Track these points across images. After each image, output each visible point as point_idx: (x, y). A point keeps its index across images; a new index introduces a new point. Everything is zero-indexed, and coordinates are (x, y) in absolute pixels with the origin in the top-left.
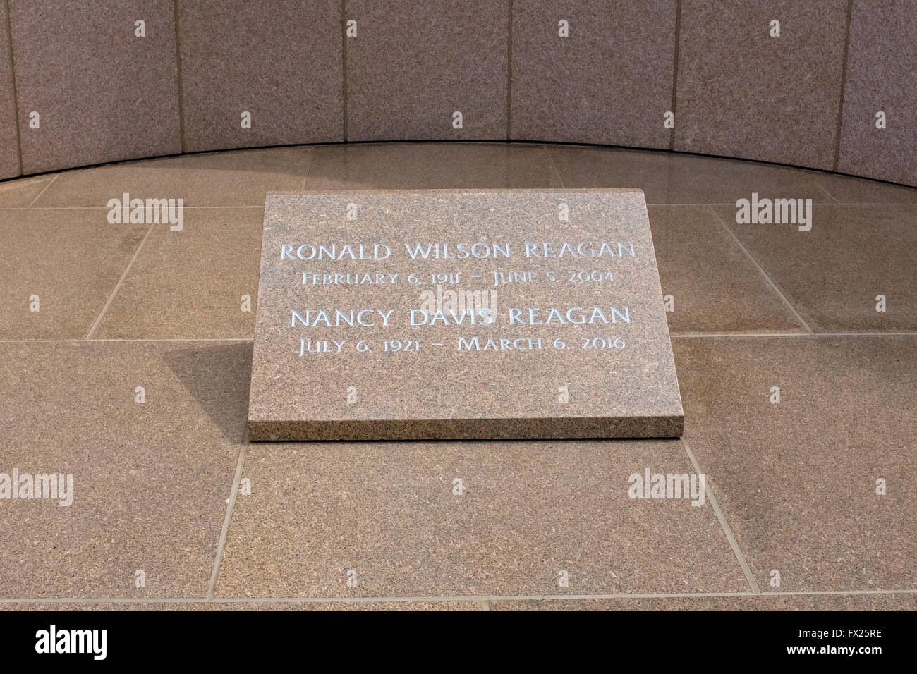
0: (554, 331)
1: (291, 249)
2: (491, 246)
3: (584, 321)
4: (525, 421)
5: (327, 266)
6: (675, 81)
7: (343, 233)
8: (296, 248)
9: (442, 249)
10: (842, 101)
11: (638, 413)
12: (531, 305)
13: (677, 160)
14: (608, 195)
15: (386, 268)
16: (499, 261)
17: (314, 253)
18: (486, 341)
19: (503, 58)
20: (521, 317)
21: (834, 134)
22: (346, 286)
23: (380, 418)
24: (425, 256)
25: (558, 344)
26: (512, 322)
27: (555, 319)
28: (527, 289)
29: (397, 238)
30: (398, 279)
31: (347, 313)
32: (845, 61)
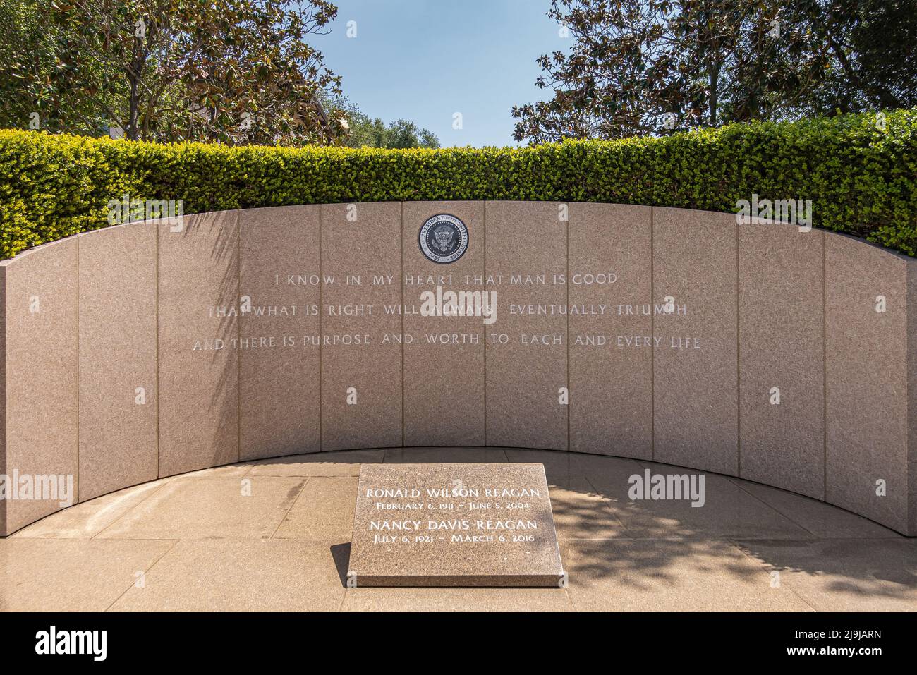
0: (499, 532)
1: (372, 492)
2: (469, 490)
3: (514, 528)
4: (484, 577)
5: (389, 500)
6: (569, 416)
7: (397, 484)
8: (374, 492)
9: (445, 492)
10: (653, 425)
11: (541, 573)
12: (488, 519)
13: (572, 456)
14: (526, 466)
16: (473, 498)
17: (383, 494)
18: (465, 537)
19: (482, 404)
20: (483, 525)
21: (651, 442)
22: (398, 510)
23: (413, 575)
24: (437, 496)
25: (501, 539)
26: (478, 528)
27: (500, 527)
28: (486, 511)
29: (423, 487)
30: (423, 507)
31: (398, 523)
32: (653, 404)
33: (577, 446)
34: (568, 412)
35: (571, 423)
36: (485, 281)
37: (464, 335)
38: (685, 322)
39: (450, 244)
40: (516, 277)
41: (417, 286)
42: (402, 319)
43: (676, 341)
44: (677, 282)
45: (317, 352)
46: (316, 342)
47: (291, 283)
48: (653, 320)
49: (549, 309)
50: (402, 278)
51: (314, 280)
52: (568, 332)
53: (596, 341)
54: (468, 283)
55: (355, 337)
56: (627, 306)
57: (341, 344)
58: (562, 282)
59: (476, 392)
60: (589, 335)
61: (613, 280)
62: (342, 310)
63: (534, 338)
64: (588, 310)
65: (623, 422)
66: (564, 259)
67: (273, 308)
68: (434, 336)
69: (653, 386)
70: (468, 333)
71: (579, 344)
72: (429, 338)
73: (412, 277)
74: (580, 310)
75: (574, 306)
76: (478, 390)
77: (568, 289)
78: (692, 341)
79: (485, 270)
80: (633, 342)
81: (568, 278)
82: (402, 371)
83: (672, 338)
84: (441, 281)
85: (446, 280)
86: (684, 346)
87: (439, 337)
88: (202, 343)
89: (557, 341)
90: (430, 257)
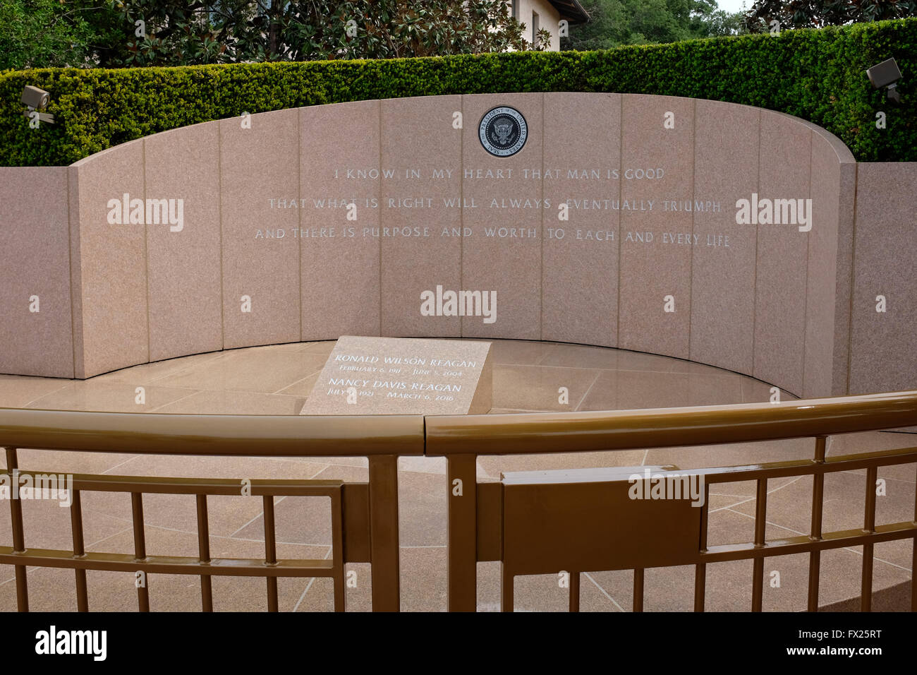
1: (341, 357)
3: (441, 389)
5: (351, 364)
6: (618, 312)
7: (363, 352)
8: (343, 356)
9: (398, 360)
13: (620, 352)
15: (374, 365)
16: (419, 366)
17: (349, 359)
18: (399, 394)
19: (539, 299)
20: (417, 387)
21: (688, 340)
22: (356, 371)
24: (391, 362)
25: (427, 397)
26: (413, 388)
27: (430, 388)
29: (383, 355)
30: (377, 370)
32: (691, 303)
33: (625, 344)
34: (618, 310)
35: (621, 320)
36: (543, 174)
37: (522, 229)
38: (719, 220)
39: (509, 137)
40: (572, 171)
41: (476, 179)
42: (462, 212)
43: (711, 238)
44: (713, 178)
45: (377, 242)
46: (376, 233)
47: (350, 177)
48: (693, 217)
49: (603, 205)
50: (462, 171)
51: (374, 174)
52: (620, 228)
53: (644, 238)
54: (526, 177)
55: (415, 230)
56: (672, 202)
57: (400, 235)
58: (615, 176)
59: (533, 286)
60: (638, 231)
61: (660, 174)
62: (402, 202)
63: (589, 234)
64: (638, 205)
65: (665, 320)
66: (618, 153)
67: (333, 201)
68: (493, 229)
69: (691, 284)
70: (526, 227)
71: (629, 239)
72: (488, 231)
73: (472, 171)
74: (631, 205)
75: (626, 201)
76: (535, 285)
77: (621, 184)
78: (723, 239)
79: (543, 164)
80: (677, 239)
81: (621, 172)
82: (461, 263)
83: (708, 237)
84: (500, 174)
85: (505, 174)
86: (717, 244)
87: (497, 231)
88: (264, 232)
89: (609, 237)
90: (490, 150)
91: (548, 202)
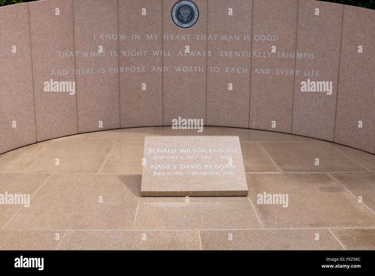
0: (216, 170)
1: (151, 150)
2: (201, 149)
3: (224, 168)
4: (209, 192)
5: (160, 154)
6: (249, 110)
7: (164, 146)
8: (152, 150)
9: (189, 150)
10: (292, 115)
11: (237, 190)
12: (211, 164)
13: (250, 131)
14: (230, 137)
15: (175, 155)
16: (203, 153)
17: (157, 151)
18: (199, 172)
19: (205, 104)
20: (208, 167)
21: (291, 124)
22: (165, 159)
23: (173, 191)
24: (185, 152)
25: (217, 173)
26: (206, 168)
27: (217, 167)
28: (210, 160)
29: (178, 147)
30: (178, 157)
31: (165, 165)
32: (293, 105)
33: (253, 126)
34: (249, 109)
35: (251, 114)
36: (207, 38)
37: (196, 67)
38: (312, 62)
39: (188, 17)
40: (224, 36)
41: (170, 40)
42: (162, 58)
43: (307, 72)
44: (309, 41)
45: (117, 76)
46: (116, 71)
47: (102, 38)
48: (296, 61)
49: (241, 54)
50: (163, 36)
51: (115, 37)
52: (251, 66)
53: (265, 72)
54: (198, 39)
55: (137, 68)
56: (282, 53)
57: (130, 71)
58: (249, 39)
59: (202, 97)
60: (262, 68)
61: (275, 38)
62: (130, 53)
63: (233, 69)
64: (262, 55)
65: (277, 114)
66: (250, 27)
67: (93, 52)
68: (180, 67)
69: (293, 95)
70: (198, 66)
71: (256, 73)
72: (177, 69)
73: (168, 36)
74: (258, 55)
75: (255, 52)
76: (203, 97)
77: (252, 43)
78: (315, 73)
79: (207, 32)
80: (285, 72)
81: (252, 37)
82: (162, 86)
83: (305, 71)
84: (183, 37)
85: (186, 37)
86: (311, 75)
87: (182, 68)
88: (56, 71)
89: (245, 71)
90: (178, 24)
91: (210, 52)
